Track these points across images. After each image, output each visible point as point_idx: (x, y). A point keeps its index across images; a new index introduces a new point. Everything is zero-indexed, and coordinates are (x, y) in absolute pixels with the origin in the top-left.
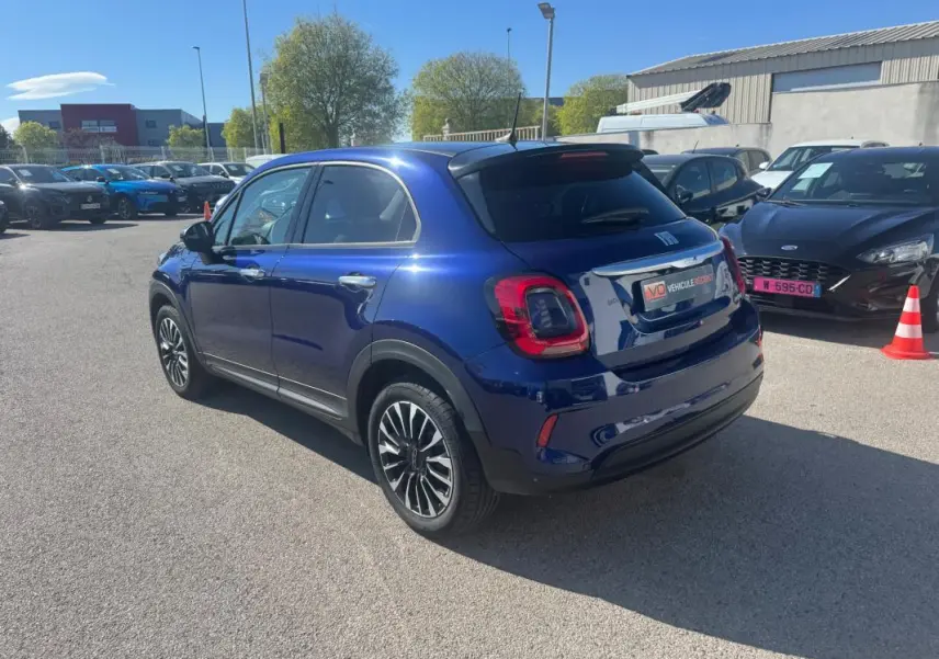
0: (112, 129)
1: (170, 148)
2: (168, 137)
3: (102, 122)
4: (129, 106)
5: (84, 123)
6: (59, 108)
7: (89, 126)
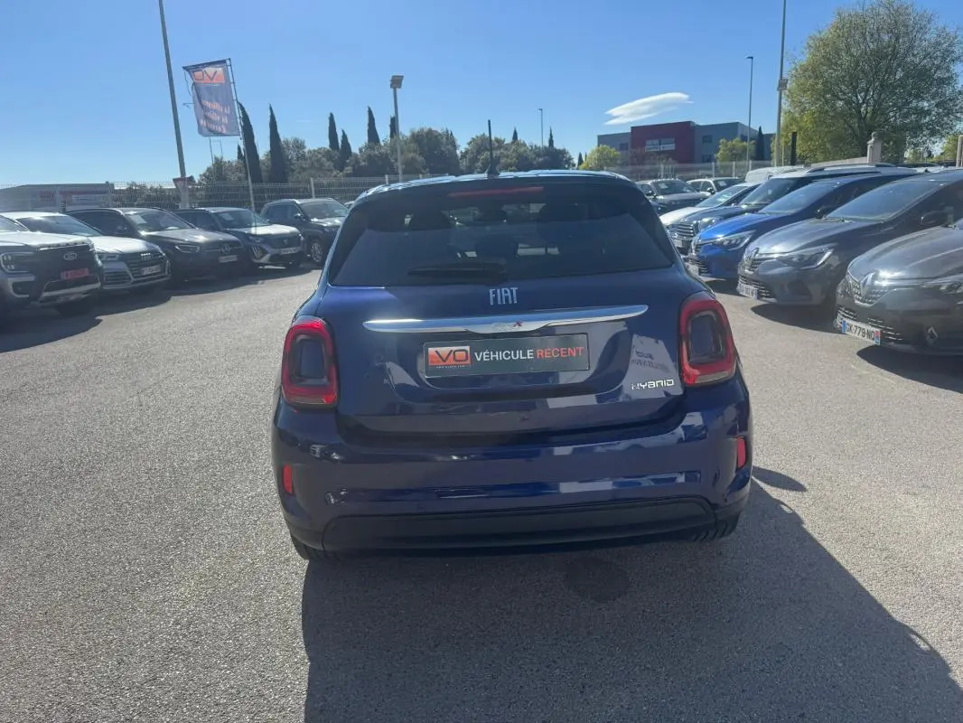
0: (671, 147)
1: (718, 163)
2: (718, 150)
3: (663, 141)
4: (689, 123)
5: (649, 142)
6: (630, 131)
7: (651, 146)
